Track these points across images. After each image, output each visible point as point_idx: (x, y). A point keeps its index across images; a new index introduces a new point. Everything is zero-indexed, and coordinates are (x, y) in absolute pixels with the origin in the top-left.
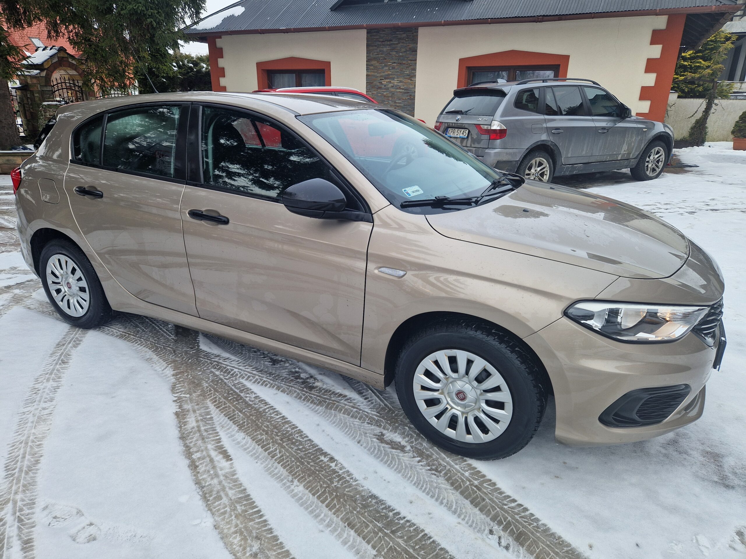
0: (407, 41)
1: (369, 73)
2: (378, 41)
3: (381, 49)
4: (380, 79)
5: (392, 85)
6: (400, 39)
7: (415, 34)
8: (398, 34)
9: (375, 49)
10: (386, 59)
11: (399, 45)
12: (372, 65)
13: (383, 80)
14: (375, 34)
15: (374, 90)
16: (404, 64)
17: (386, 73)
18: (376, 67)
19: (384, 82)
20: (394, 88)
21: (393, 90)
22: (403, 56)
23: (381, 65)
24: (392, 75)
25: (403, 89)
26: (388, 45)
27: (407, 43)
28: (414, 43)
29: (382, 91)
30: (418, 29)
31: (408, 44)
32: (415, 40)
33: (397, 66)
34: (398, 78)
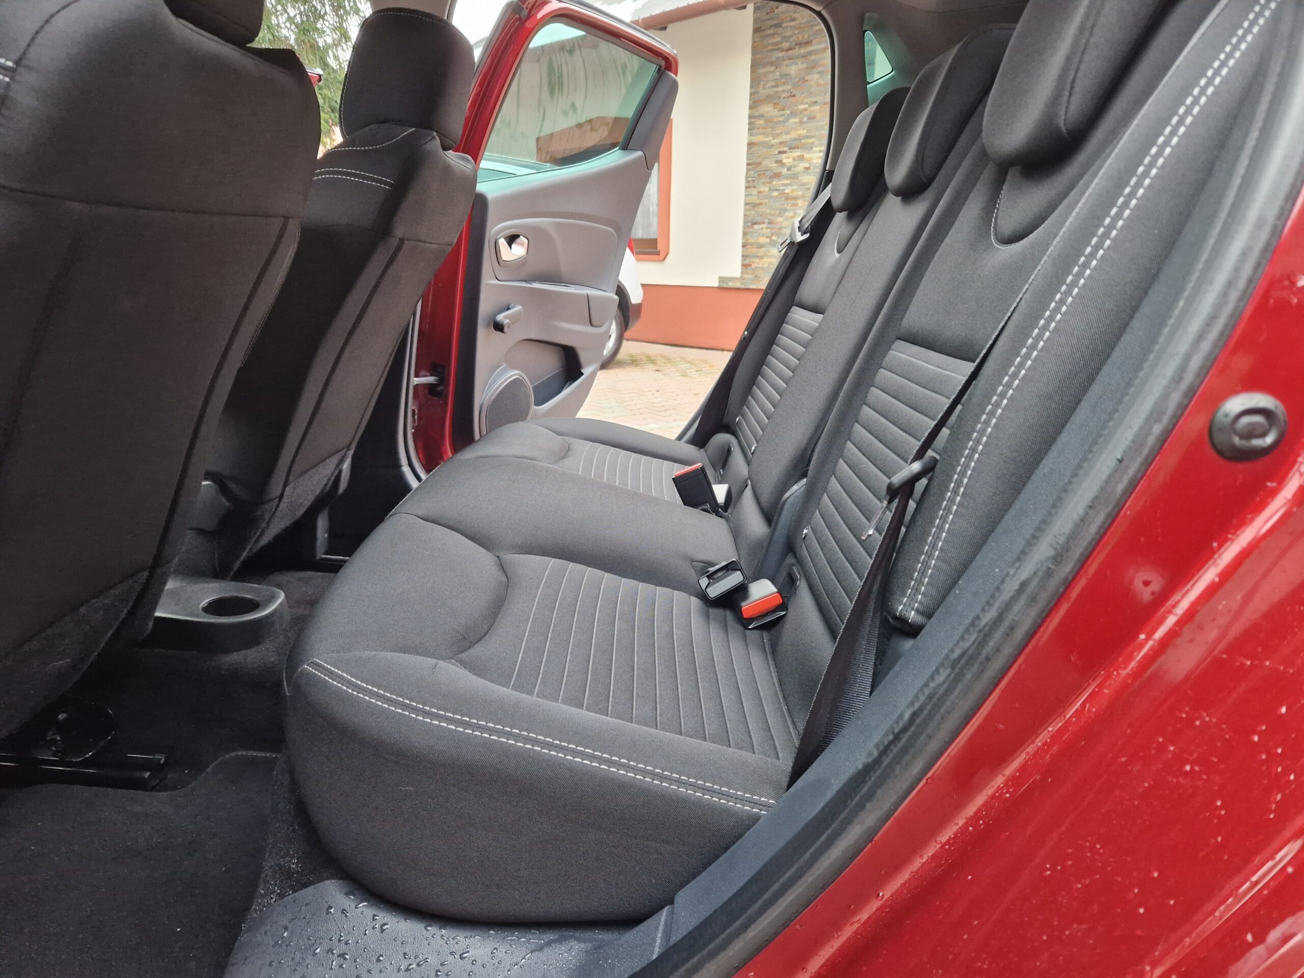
1: (755, 139)
2: (779, 49)
3: (784, 69)
4: (780, 153)
5: (807, 165)
9: (772, 72)
10: (794, 96)
12: (761, 116)
13: (785, 152)
14: (771, 31)
15: (764, 184)
17: (794, 135)
18: (769, 121)
19: (787, 159)
23: (782, 113)
24: (806, 137)
26: (801, 56)
29: (783, 185)
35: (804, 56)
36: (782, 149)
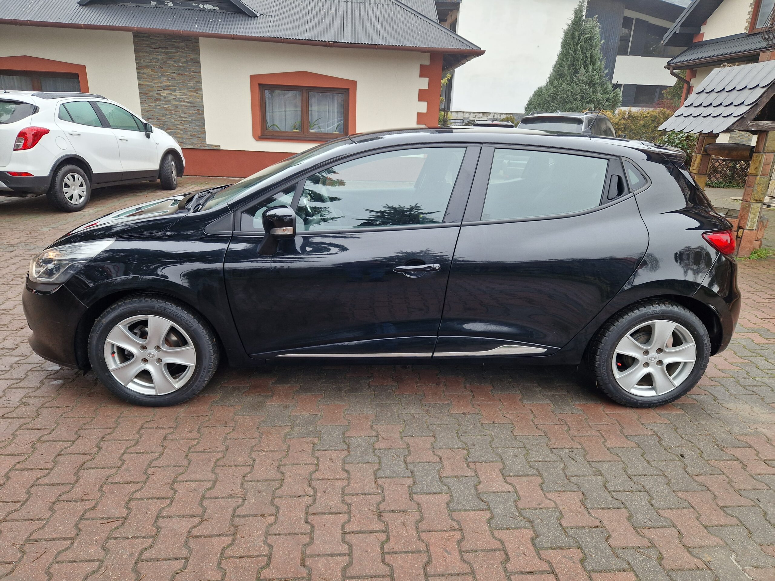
0: (187, 50)
1: (142, 82)
2: (150, 47)
3: (154, 56)
4: (158, 90)
5: (174, 97)
6: (178, 47)
7: (195, 44)
8: (174, 42)
9: (147, 56)
10: (162, 68)
11: (178, 54)
12: (145, 73)
13: (161, 91)
14: (144, 39)
15: (151, 102)
16: (186, 75)
17: (165, 84)
18: (151, 76)
19: (164, 93)
20: (177, 101)
21: (176, 103)
22: (183, 67)
23: (157, 74)
24: (172, 86)
25: (188, 102)
26: (162, 53)
27: (186, 53)
28: (196, 54)
29: (162, 104)
30: (198, 39)
31: (188, 54)
32: (196, 50)
33: (178, 76)
34: (180, 90)
35: (165, 53)
36: (159, 89)
